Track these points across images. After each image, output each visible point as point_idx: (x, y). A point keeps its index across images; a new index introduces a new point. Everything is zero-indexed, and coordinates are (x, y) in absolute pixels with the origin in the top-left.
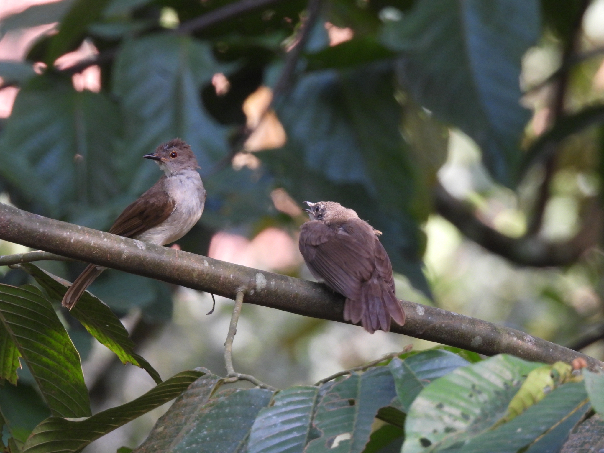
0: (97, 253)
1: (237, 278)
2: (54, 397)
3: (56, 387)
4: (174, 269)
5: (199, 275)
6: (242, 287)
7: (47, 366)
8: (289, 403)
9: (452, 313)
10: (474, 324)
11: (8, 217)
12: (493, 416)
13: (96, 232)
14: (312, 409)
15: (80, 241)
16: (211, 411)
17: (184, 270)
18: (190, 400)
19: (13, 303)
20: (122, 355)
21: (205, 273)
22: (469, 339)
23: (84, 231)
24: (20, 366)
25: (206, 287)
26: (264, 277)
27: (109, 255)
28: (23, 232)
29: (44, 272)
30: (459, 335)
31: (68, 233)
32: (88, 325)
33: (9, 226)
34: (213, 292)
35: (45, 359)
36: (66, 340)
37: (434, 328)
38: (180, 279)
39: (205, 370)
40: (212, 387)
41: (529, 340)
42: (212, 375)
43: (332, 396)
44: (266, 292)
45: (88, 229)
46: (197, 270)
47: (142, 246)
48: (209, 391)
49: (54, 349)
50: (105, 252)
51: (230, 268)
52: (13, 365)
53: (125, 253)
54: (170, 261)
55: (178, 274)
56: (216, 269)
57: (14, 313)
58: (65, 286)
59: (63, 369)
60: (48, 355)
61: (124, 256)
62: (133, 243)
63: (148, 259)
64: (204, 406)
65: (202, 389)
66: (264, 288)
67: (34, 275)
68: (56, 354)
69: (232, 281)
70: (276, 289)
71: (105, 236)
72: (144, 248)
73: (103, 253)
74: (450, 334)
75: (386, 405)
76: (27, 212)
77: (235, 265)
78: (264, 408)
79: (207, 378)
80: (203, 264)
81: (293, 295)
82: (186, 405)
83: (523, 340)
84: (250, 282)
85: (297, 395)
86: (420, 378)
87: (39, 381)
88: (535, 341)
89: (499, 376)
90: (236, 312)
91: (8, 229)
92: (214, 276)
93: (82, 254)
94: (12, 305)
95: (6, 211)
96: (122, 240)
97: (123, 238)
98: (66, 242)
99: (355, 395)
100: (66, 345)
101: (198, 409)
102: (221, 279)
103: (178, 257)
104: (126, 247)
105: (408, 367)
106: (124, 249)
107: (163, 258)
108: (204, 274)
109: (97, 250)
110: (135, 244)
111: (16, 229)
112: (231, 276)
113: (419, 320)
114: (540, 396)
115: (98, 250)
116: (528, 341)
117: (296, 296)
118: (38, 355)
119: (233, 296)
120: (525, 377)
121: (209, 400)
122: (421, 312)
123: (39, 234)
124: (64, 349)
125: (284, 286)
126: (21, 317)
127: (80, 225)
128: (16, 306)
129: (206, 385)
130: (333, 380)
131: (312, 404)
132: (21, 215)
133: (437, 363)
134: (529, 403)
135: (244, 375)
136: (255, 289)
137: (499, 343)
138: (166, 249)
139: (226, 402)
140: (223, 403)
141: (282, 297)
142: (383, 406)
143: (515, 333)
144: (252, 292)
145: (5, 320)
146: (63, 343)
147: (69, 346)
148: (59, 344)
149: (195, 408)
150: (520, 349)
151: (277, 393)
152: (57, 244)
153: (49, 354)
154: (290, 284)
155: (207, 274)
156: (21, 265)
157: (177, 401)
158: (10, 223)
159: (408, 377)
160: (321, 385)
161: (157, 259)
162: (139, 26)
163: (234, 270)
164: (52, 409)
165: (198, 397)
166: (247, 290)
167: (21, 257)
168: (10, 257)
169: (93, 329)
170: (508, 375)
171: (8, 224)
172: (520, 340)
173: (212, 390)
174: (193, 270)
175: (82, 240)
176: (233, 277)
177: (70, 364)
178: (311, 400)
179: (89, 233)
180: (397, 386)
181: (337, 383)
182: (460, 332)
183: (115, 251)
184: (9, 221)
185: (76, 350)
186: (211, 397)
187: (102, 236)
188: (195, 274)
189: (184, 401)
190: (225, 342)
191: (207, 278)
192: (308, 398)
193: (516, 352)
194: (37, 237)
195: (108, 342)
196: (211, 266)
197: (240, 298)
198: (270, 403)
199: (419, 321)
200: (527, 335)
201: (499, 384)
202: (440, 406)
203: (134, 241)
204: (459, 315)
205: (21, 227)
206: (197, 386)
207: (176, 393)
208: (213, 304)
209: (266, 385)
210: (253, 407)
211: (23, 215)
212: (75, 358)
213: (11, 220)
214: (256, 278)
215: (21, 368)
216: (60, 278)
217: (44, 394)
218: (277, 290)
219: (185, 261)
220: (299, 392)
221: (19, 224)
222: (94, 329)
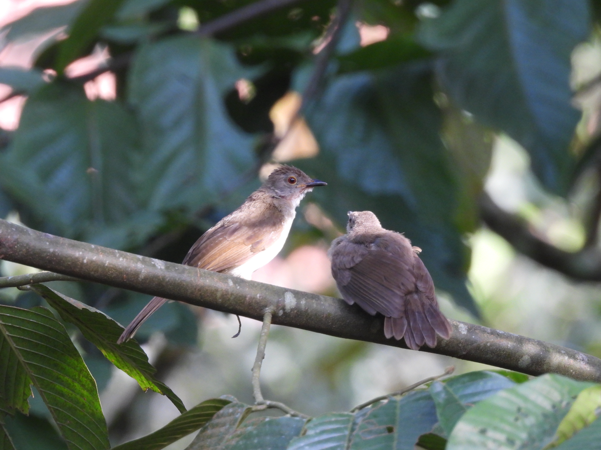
0: (112, 274)
1: (265, 298)
2: (69, 427)
3: (72, 416)
4: (195, 289)
5: (223, 296)
6: (270, 307)
7: (62, 395)
8: (323, 432)
9: (498, 331)
10: (521, 343)
11: (15, 237)
12: (541, 440)
13: (111, 251)
14: (347, 439)
15: (94, 261)
16: (238, 442)
17: (207, 290)
18: (216, 431)
19: (23, 327)
20: (142, 382)
21: (230, 293)
22: (516, 359)
23: (97, 250)
24: (32, 394)
25: (231, 308)
26: (294, 296)
27: (125, 275)
28: (31, 253)
29: (56, 293)
30: (505, 354)
31: (81, 253)
32: (104, 349)
33: (16, 247)
34: (239, 313)
35: (59, 387)
36: (82, 366)
37: (478, 348)
38: (202, 300)
39: (231, 398)
40: (239, 416)
41: (582, 359)
42: (240, 403)
43: (368, 423)
44: (296, 313)
45: (103, 248)
46: (221, 290)
47: (161, 265)
48: (235, 420)
49: (69, 376)
50: (120, 272)
51: (256, 287)
52: (24, 394)
53: (143, 273)
54: (191, 281)
55: (201, 294)
56: (241, 289)
57: (25, 338)
58: (78, 308)
59: (78, 397)
60: (62, 383)
61: (142, 276)
62: (151, 263)
63: (167, 280)
64: (230, 437)
65: (228, 419)
66: (294, 307)
67: (44, 297)
68: (70, 381)
69: (258, 302)
70: (307, 308)
71: (121, 256)
72: (163, 267)
73: (118, 274)
74: (496, 354)
75: (427, 432)
76: (35, 231)
77: (262, 283)
78: (295, 438)
79: (233, 406)
80: (227, 284)
81: (325, 315)
82: (211, 437)
83: (575, 359)
84: (278, 302)
85: (330, 423)
86: (463, 402)
87: (52, 410)
88: (588, 360)
89: (546, 397)
90: (263, 334)
91: (16, 249)
92: (240, 296)
93: (96, 275)
94: (22, 329)
95: (13, 230)
96: (139, 260)
97: (140, 257)
98: (78, 263)
99: (393, 421)
100: (81, 371)
101: (225, 441)
102: (247, 299)
103: (200, 276)
104: (143, 266)
105: (451, 390)
106: (141, 269)
107: (184, 278)
108: (228, 294)
109: (112, 271)
110: (153, 263)
111: (24, 250)
112: (258, 295)
113: (462, 339)
114: (591, 418)
115: (114, 270)
116: (580, 360)
117: (328, 317)
118: (51, 383)
119: (260, 317)
120: (575, 398)
121: (236, 431)
122: (463, 331)
123: (49, 254)
124: (79, 377)
125: (315, 306)
126: (32, 341)
127: (93, 243)
128: (26, 329)
129: (233, 414)
130: (370, 406)
131: (347, 433)
132: (29, 234)
133: (480, 385)
134: (579, 425)
135: (274, 403)
136: (284, 309)
137: (549, 362)
138: (186, 268)
139: (255, 432)
140: (251, 433)
141: (313, 317)
142: (423, 433)
143: (566, 352)
144: (281, 313)
145: (15, 345)
146: (78, 369)
147: (84, 372)
148: (73, 370)
149: (220, 440)
150: (572, 369)
151: (309, 421)
152: (69, 265)
153: (63, 381)
154: (322, 303)
155: (232, 294)
156: (31, 286)
157: (202, 432)
158: (18, 243)
159: (450, 401)
160: (357, 411)
161: (177, 279)
162: (155, 28)
163: (261, 289)
164: (67, 440)
165: (224, 428)
166: (276, 311)
167: (31, 277)
168: (19, 278)
169: (109, 352)
170: (556, 396)
171: (16, 245)
172: (572, 359)
173: (239, 420)
174: (217, 290)
175: (95, 260)
176: (260, 297)
177: (85, 391)
178: (346, 428)
179: (103, 252)
180: (439, 411)
181: (374, 409)
182: (506, 352)
183: (131, 271)
184: (17, 241)
185: (92, 376)
186: (238, 426)
187: (118, 255)
188: (219, 295)
189: (209, 432)
190: (252, 367)
191: (232, 298)
192: (342, 426)
193: (568, 372)
194: (47, 258)
195: (126, 367)
196: (235, 285)
197: (268, 319)
198: (302, 432)
199: (462, 341)
200: (580, 353)
201: (547, 406)
202: (483, 432)
203: (152, 259)
204: (505, 333)
205: (29, 248)
206: (222, 415)
207: (201, 423)
208: (239, 326)
209: (297, 413)
210: (283, 437)
211: (31, 234)
212: (90, 386)
213: (19, 240)
214: (284, 298)
215: (33, 397)
216: (73, 299)
217: (58, 424)
218: (307, 310)
219: (208, 281)
220: (333, 419)
221: (27, 244)
222: (112, 353)
